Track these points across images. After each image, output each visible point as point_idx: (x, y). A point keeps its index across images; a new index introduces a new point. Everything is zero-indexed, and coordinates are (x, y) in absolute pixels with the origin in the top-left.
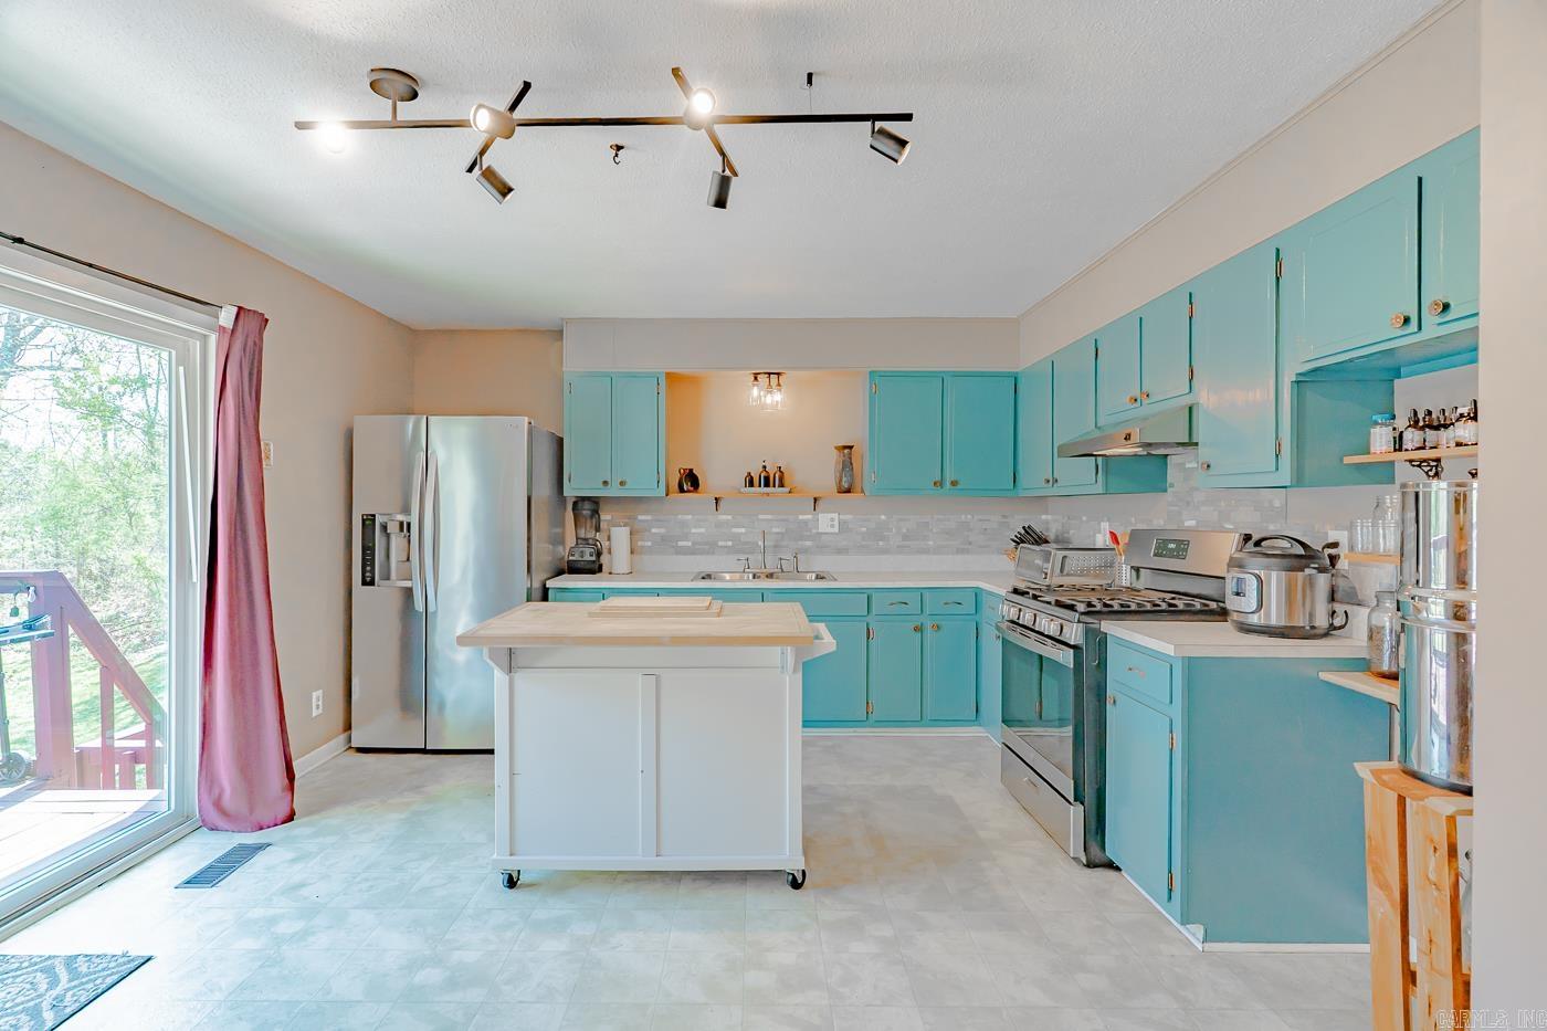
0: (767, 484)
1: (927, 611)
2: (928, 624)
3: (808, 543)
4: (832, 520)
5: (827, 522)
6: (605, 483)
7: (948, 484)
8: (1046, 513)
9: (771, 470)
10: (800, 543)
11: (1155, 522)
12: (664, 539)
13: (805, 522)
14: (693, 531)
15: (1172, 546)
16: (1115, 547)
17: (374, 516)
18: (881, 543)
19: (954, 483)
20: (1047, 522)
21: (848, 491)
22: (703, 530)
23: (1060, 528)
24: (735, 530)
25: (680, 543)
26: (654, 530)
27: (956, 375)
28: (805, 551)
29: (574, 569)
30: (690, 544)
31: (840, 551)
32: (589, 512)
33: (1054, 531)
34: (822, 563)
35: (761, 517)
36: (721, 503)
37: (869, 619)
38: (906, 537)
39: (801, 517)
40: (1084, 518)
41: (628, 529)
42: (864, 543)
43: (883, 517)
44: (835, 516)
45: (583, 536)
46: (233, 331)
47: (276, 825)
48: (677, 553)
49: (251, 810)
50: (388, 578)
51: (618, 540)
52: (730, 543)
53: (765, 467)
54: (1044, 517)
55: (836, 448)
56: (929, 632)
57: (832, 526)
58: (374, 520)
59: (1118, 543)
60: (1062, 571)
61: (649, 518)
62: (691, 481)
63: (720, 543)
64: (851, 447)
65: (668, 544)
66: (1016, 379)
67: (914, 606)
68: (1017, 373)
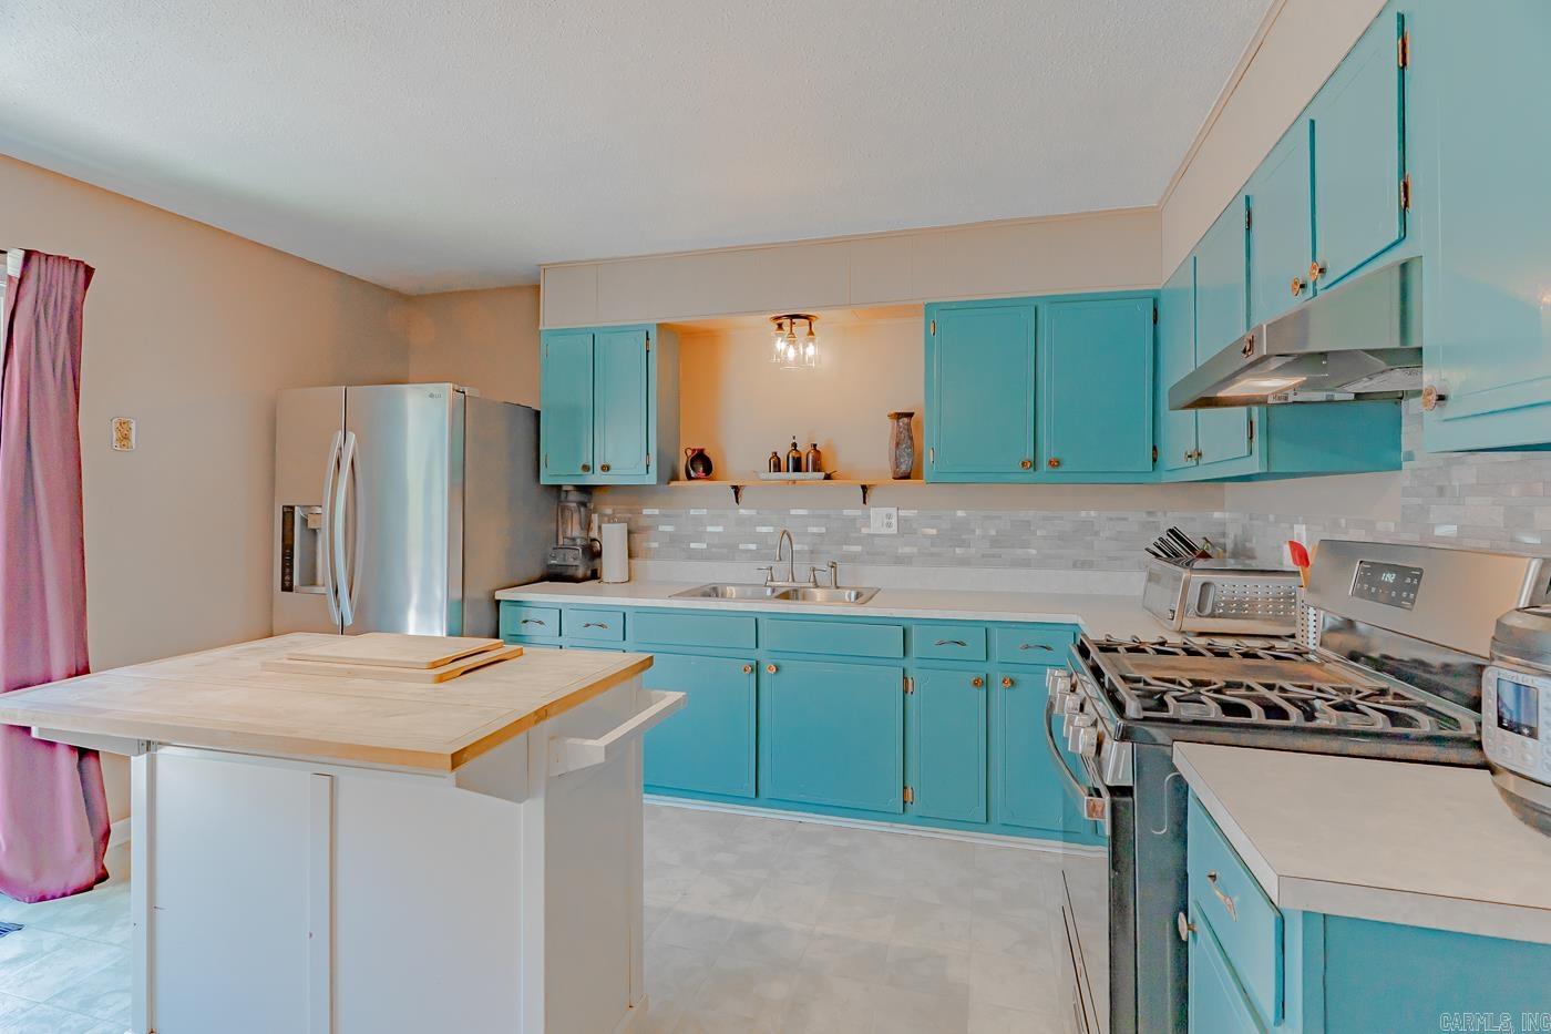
0: (797, 468)
1: (996, 655)
2: (997, 678)
3: (857, 548)
4: (889, 516)
5: (881, 519)
6: (586, 468)
7: (1044, 466)
8: (1221, 507)
9: (803, 448)
10: (845, 547)
11: (1380, 526)
12: (673, 539)
13: (853, 520)
14: (710, 529)
15: (1389, 577)
16: (1299, 568)
17: (293, 508)
18: (958, 550)
19: (1055, 463)
20: (1223, 523)
21: (907, 477)
22: (720, 529)
23: (1240, 533)
24: (759, 529)
25: (693, 545)
26: (662, 528)
27: (1054, 301)
28: (851, 559)
29: (555, 575)
30: (705, 546)
31: (900, 560)
32: (575, 505)
33: (1232, 536)
34: (870, 576)
35: (793, 512)
36: (743, 494)
37: (905, 663)
38: (995, 542)
39: (846, 512)
40: (1271, 518)
41: (624, 526)
42: (934, 550)
43: (960, 513)
44: (893, 511)
45: (569, 535)
46: (21, 280)
47: (64, 895)
48: (690, 558)
49: (37, 874)
50: (314, 583)
51: (612, 538)
52: (753, 547)
53: (795, 445)
54: (1217, 515)
55: (890, 416)
56: (998, 691)
57: (889, 525)
58: (293, 513)
59: (1307, 563)
60: (1200, 607)
61: (656, 512)
62: (702, 463)
63: (741, 547)
64: (910, 415)
65: (677, 546)
66: (1155, 302)
67: (975, 649)
68: (1158, 291)
